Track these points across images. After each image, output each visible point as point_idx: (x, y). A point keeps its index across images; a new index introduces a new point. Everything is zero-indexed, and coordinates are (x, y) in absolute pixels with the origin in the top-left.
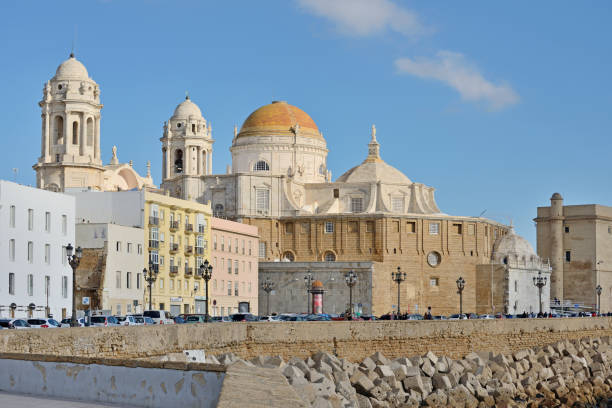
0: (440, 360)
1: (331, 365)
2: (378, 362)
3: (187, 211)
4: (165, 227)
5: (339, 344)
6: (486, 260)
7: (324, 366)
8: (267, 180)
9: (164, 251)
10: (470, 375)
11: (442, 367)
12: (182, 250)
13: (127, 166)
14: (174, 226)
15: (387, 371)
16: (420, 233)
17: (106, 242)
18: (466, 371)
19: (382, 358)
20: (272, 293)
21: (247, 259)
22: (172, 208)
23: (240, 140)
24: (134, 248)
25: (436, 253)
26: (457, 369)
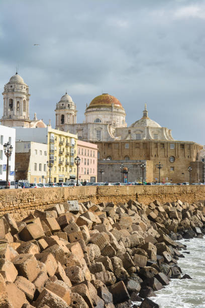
0: (184, 204)
1: (136, 206)
2: (157, 205)
3: (67, 137)
4: (57, 144)
5: (138, 196)
6: (194, 160)
7: (133, 207)
8: (101, 126)
9: (56, 154)
10: (198, 211)
11: (185, 207)
12: (64, 154)
13: (41, 121)
14: (61, 144)
15: (162, 209)
16: (166, 148)
17: (30, 150)
18: (196, 209)
19: (158, 203)
20: (103, 173)
21: (93, 159)
22: (60, 135)
23: (89, 110)
24: (43, 153)
25: (174, 157)
26: (192, 208)
